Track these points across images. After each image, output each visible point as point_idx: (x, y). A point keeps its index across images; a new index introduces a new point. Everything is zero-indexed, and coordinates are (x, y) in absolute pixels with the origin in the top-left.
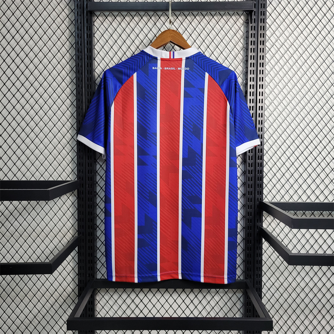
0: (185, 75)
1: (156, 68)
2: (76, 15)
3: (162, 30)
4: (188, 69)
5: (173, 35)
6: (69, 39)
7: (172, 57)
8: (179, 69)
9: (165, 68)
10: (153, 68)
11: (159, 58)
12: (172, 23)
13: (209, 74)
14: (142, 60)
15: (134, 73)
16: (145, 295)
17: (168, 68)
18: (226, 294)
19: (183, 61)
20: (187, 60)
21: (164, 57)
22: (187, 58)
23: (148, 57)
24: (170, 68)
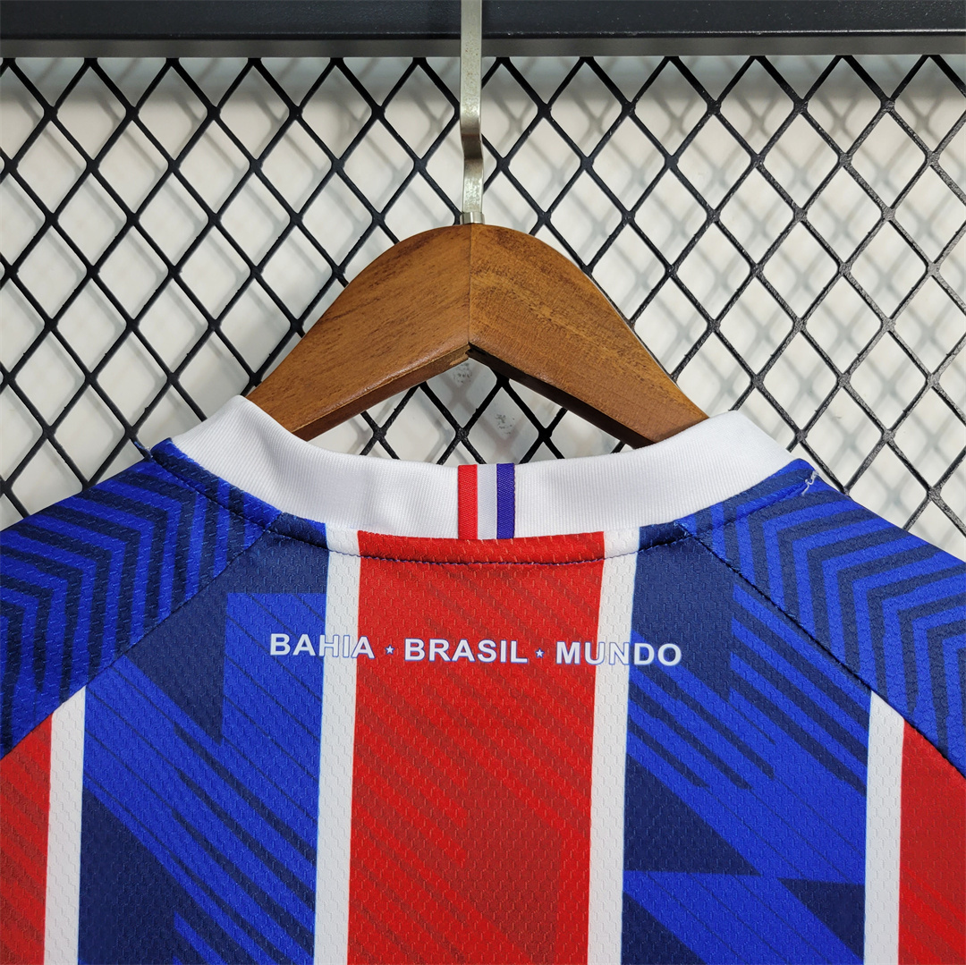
0: (634, 728)
1: (304, 644)
3: (407, 221)
4: (668, 656)
5: (506, 283)
7: (487, 528)
8: (567, 653)
9: (412, 650)
10: (278, 644)
11: (342, 536)
12: (489, 163)
13: (909, 723)
14: (157, 558)
15: (63, 698)
17: (438, 648)
19: (606, 562)
20: (658, 554)
21: (399, 522)
22: (657, 541)
23: (226, 522)
24: (463, 650)
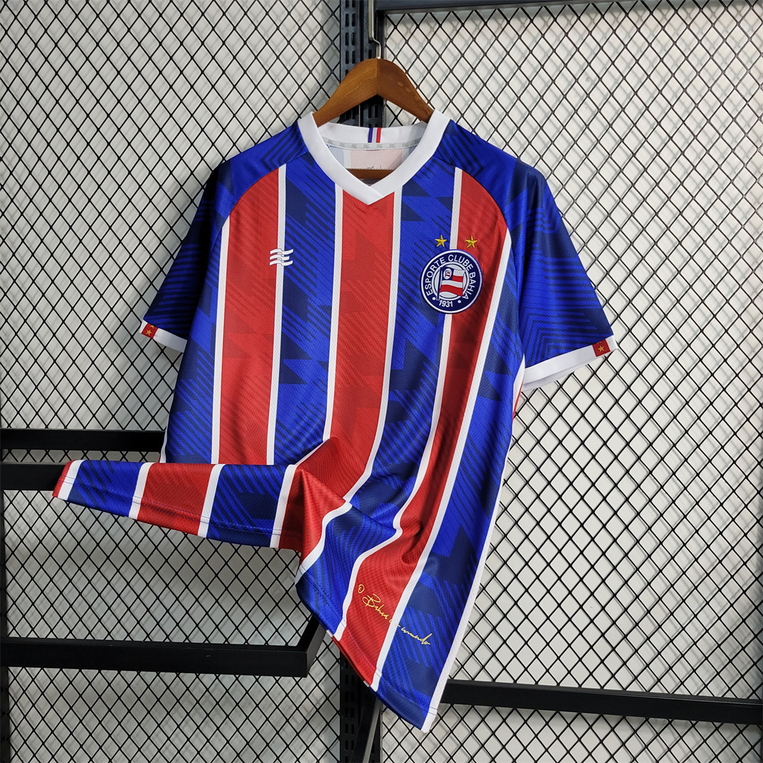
2: (343, 23)
6: (323, 84)
16: (501, 720)
18: (716, 734)
